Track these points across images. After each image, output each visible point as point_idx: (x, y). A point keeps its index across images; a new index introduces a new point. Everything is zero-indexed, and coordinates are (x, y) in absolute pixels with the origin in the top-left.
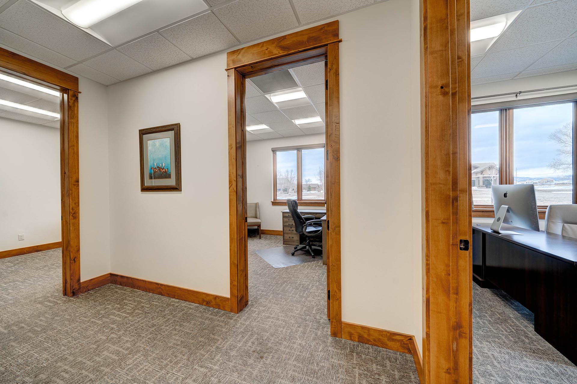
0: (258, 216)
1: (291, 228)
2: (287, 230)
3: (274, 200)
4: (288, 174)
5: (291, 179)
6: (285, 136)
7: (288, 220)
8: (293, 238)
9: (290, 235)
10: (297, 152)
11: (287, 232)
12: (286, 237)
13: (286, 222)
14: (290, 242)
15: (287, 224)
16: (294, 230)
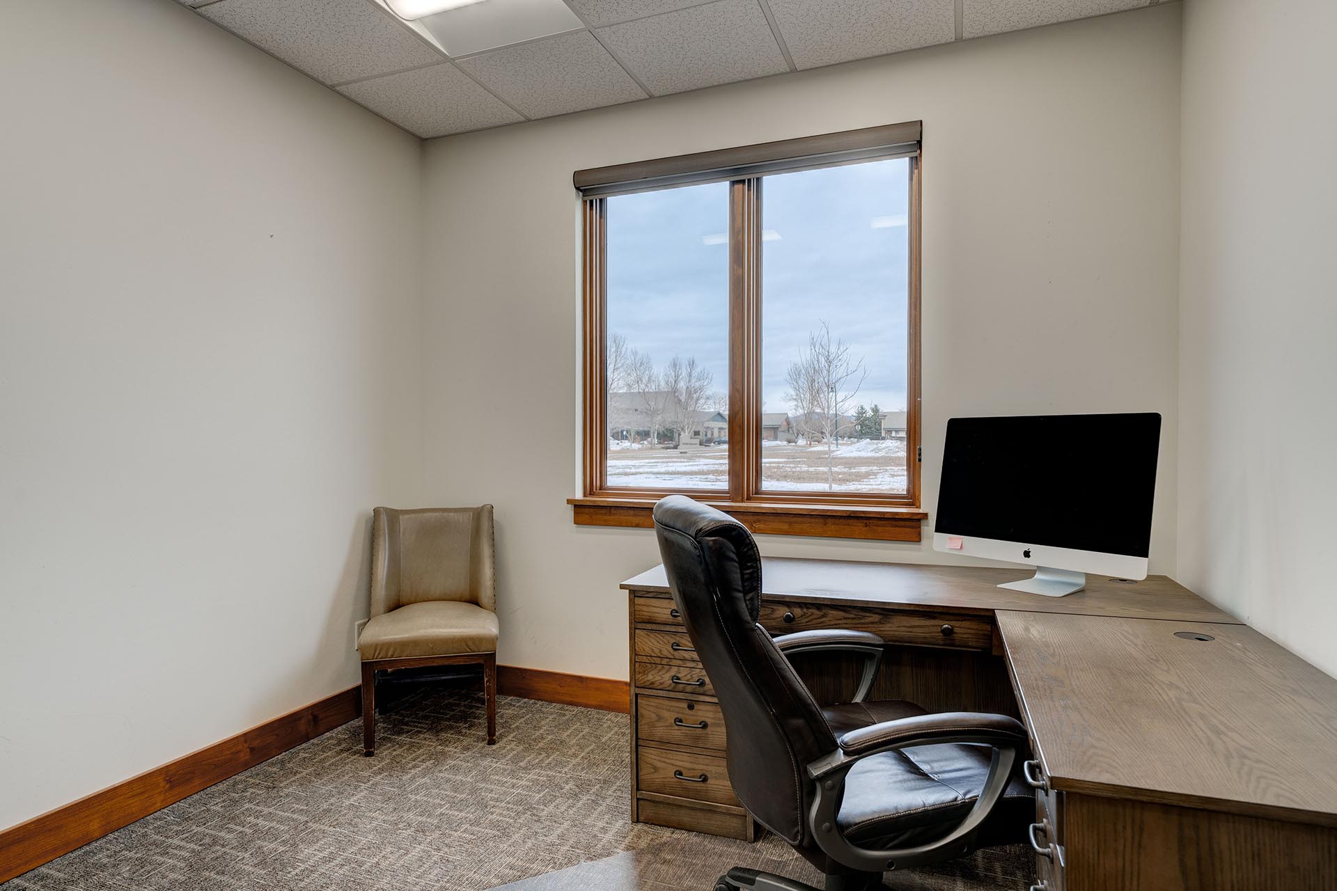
0: (486, 594)
1: (691, 707)
2: (660, 718)
3: (589, 490)
4: (677, 376)
5: (689, 393)
6: (657, 94)
7: (667, 650)
8: (705, 779)
9: (682, 761)
10: (732, 191)
11: (660, 731)
12: (656, 769)
13: (658, 661)
14: (681, 806)
15: (665, 678)
16: (709, 721)
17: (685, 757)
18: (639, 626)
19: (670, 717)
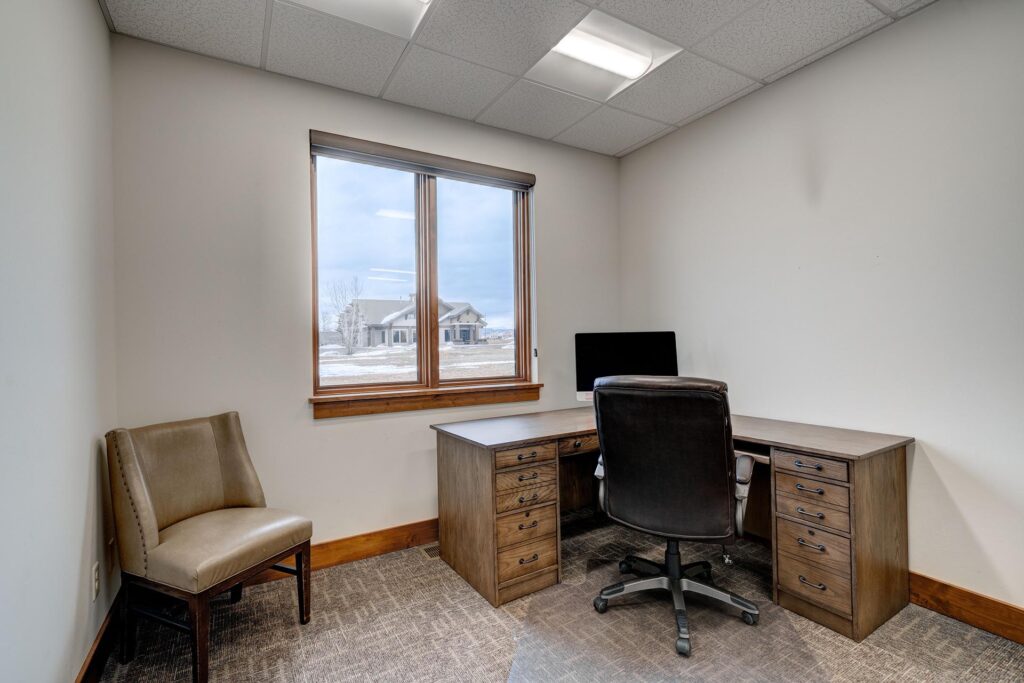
1: (528, 515)
2: (510, 529)
3: (315, 393)
7: (516, 482)
8: (536, 557)
9: (524, 551)
11: (510, 538)
12: (508, 564)
13: (510, 491)
14: (522, 582)
15: (514, 501)
16: (537, 520)
17: (525, 548)
18: (498, 471)
19: (516, 526)
